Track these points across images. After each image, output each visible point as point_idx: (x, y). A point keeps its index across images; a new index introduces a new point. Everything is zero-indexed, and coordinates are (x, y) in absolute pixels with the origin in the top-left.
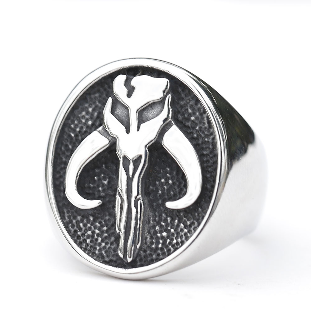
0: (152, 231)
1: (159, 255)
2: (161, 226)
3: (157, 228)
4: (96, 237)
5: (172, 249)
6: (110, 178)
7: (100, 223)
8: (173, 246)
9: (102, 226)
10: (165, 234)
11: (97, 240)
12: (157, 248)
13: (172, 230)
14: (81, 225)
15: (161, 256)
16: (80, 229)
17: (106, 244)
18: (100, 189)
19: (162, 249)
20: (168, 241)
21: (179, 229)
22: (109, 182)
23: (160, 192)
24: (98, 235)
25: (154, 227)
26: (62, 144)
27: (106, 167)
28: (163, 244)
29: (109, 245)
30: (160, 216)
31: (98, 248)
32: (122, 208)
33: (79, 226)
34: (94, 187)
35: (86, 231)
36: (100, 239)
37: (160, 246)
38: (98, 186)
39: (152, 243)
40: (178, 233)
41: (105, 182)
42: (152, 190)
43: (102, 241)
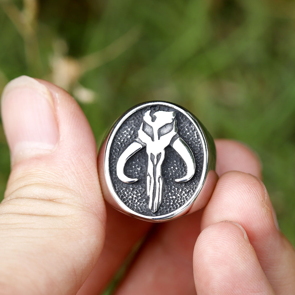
0: (167, 195)
1: (171, 208)
2: (172, 193)
3: (170, 194)
4: (134, 199)
5: (179, 206)
6: (141, 167)
7: (136, 191)
8: (179, 203)
9: (138, 193)
10: (174, 197)
11: (135, 201)
12: (170, 205)
13: (178, 195)
14: (126, 193)
15: (172, 209)
16: (125, 195)
17: (140, 203)
18: (136, 173)
19: (172, 205)
20: (176, 201)
21: (182, 194)
22: (141, 169)
23: (171, 174)
24: (135, 198)
25: (168, 193)
26: (113, 148)
27: (139, 160)
28: (173, 202)
29: (142, 204)
30: (171, 187)
31: (136, 205)
32: (150, 182)
33: (125, 193)
34: (132, 172)
35: (128, 196)
36: (137, 201)
37: (172, 203)
38: (135, 172)
39: (167, 202)
40: (181, 196)
41: (139, 169)
42: (166, 173)
43: (138, 201)
